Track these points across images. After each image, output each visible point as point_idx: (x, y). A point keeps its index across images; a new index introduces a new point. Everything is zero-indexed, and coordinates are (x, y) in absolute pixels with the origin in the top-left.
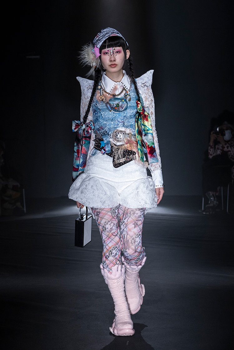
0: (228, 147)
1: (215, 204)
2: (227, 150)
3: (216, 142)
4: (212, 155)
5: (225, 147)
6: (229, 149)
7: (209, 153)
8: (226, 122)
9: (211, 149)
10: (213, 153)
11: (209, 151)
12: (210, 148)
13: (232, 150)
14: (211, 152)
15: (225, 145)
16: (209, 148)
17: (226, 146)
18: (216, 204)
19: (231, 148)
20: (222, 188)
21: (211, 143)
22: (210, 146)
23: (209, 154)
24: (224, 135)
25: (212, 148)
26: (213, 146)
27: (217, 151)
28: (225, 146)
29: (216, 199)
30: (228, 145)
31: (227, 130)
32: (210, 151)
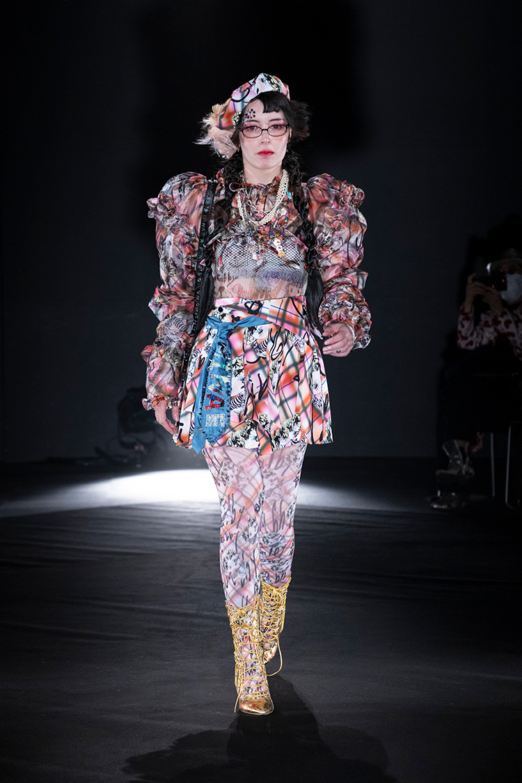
0: (507, 323)
1: (464, 472)
2: (506, 331)
3: (481, 306)
4: (466, 338)
5: (500, 322)
6: (512, 328)
7: (460, 332)
8: (512, 252)
9: (466, 324)
10: (470, 332)
11: (459, 328)
12: (463, 319)
13: (518, 332)
14: (464, 332)
15: (502, 316)
16: (461, 317)
17: (502, 320)
18: (467, 473)
19: (517, 326)
20: (492, 435)
21: (468, 308)
22: (464, 314)
23: (459, 335)
24: (504, 287)
25: (467, 319)
26: (471, 315)
27: (482, 329)
28: (500, 319)
29: (467, 459)
30: (509, 317)
31: (511, 272)
32: (463, 326)
